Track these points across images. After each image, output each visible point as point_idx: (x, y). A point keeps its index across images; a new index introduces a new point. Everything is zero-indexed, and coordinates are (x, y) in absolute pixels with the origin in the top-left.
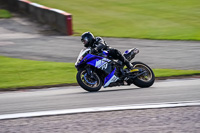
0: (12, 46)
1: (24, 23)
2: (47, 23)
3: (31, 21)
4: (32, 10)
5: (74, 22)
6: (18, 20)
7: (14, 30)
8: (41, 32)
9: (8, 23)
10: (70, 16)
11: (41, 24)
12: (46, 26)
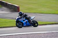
0: (2, 15)
1: (6, 9)
2: (12, 9)
3: (8, 8)
4: (8, 5)
5: (20, 8)
6: (4, 8)
7: (2, 11)
8: (10, 11)
9: (1, 9)
10: (19, 7)
11: (10, 9)
12: (12, 10)
